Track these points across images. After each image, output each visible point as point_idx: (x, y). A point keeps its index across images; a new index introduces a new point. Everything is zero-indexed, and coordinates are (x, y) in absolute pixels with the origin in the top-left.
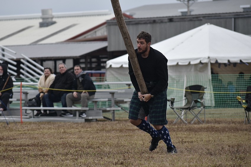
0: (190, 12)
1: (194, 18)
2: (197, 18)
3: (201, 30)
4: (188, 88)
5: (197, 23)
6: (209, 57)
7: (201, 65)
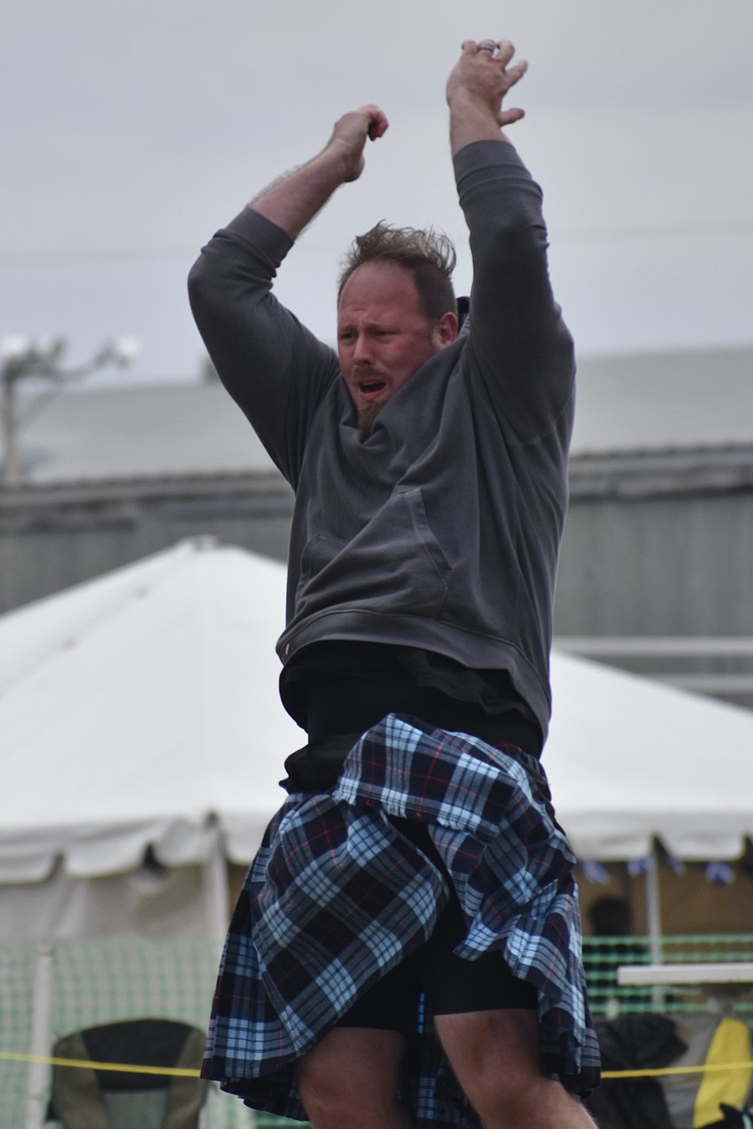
0: (26, 467)
1: (66, 508)
2: (94, 506)
3: (142, 592)
4: (80, 1046)
5: (93, 546)
6: (212, 819)
7: (146, 887)
